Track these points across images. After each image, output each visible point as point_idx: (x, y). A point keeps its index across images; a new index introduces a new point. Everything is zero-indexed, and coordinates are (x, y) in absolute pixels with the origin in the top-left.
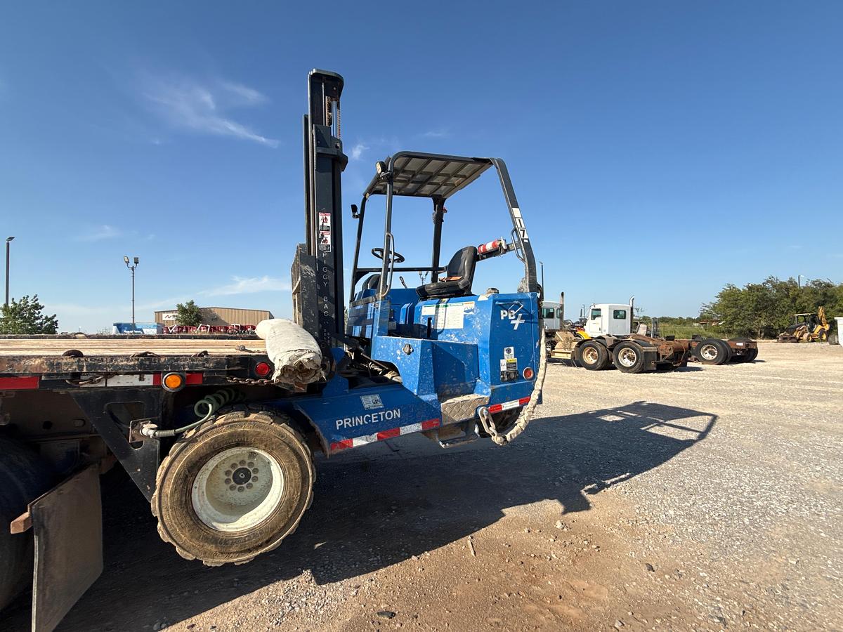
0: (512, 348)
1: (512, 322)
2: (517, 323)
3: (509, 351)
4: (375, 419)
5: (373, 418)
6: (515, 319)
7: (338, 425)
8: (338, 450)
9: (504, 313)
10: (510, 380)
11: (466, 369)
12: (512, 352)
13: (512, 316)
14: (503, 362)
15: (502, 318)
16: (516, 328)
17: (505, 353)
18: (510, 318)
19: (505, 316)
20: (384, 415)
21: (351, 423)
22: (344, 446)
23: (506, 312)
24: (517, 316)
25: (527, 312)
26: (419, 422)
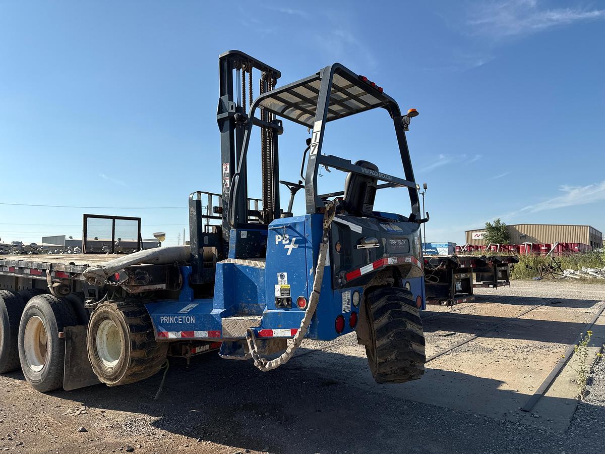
0: (285, 274)
1: (286, 247)
2: (291, 247)
3: (282, 277)
4: (180, 321)
5: (179, 320)
6: (289, 244)
7: (161, 320)
8: (161, 338)
9: (279, 238)
10: (283, 307)
11: (258, 291)
12: (286, 278)
13: (286, 241)
14: (278, 287)
15: (277, 243)
16: (289, 253)
17: (279, 278)
18: (284, 242)
19: (280, 240)
20: (185, 318)
21: (168, 320)
22: (164, 336)
23: (280, 236)
24: (290, 241)
25: (301, 236)
26: (206, 330)
